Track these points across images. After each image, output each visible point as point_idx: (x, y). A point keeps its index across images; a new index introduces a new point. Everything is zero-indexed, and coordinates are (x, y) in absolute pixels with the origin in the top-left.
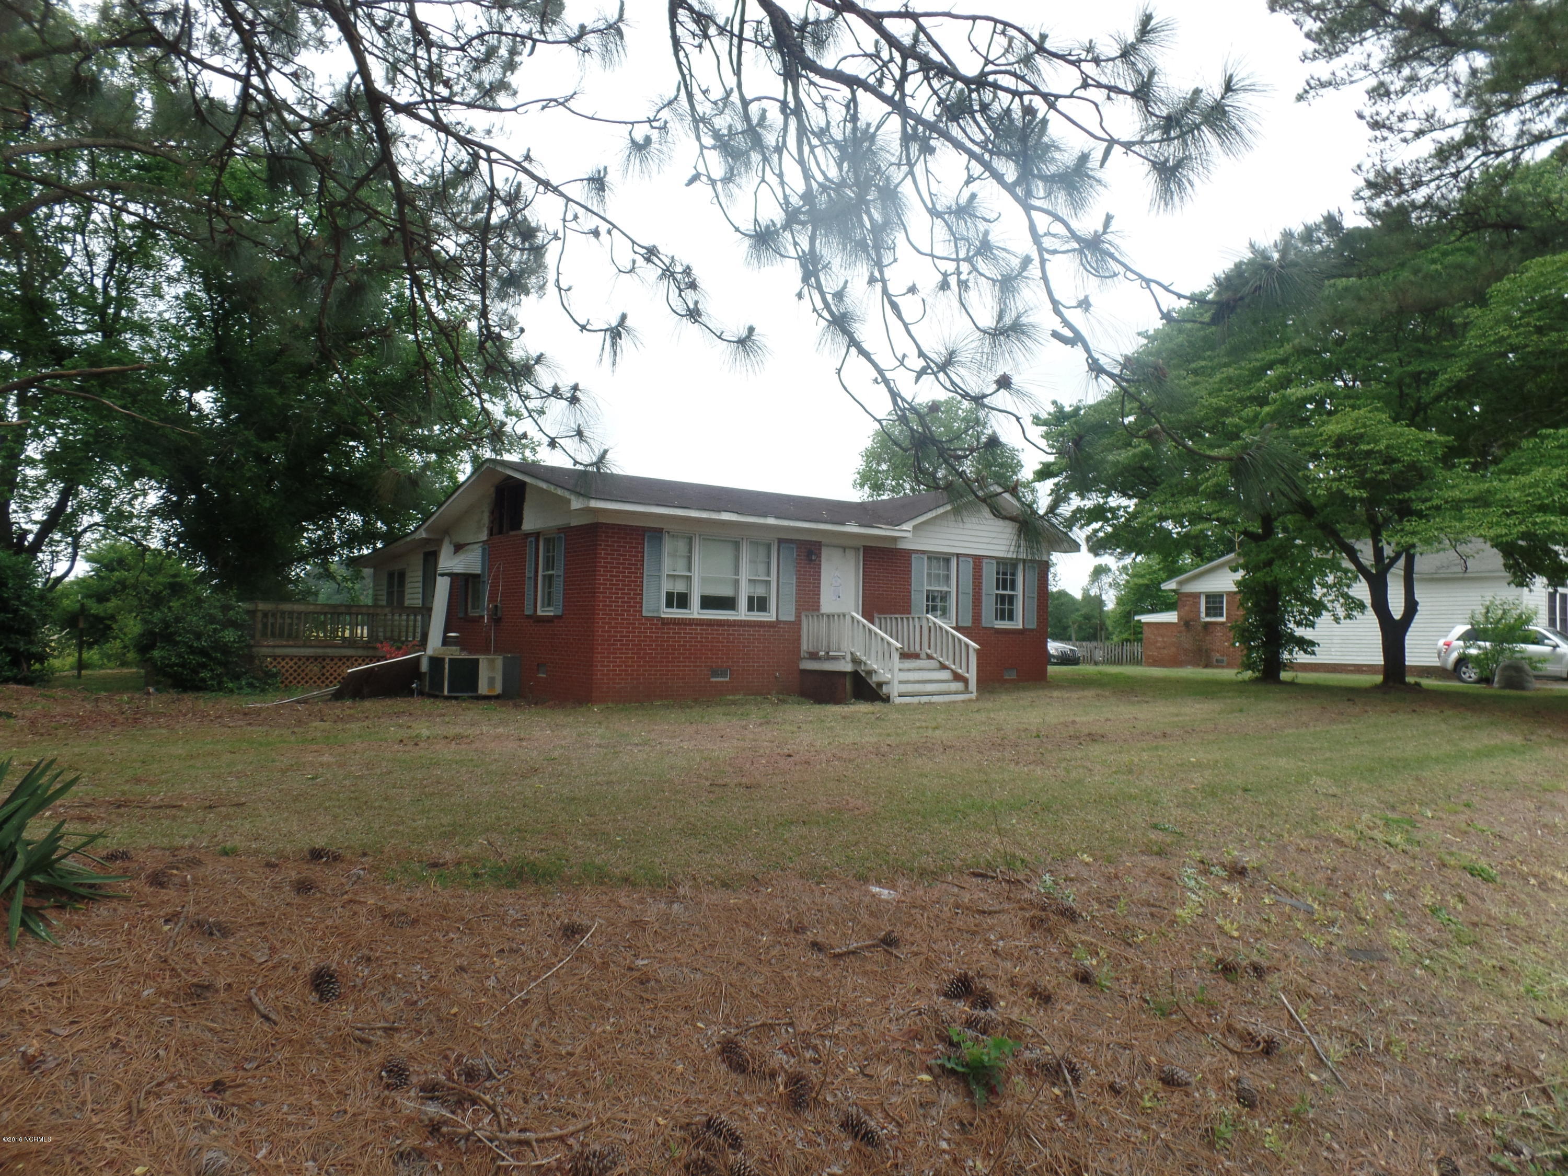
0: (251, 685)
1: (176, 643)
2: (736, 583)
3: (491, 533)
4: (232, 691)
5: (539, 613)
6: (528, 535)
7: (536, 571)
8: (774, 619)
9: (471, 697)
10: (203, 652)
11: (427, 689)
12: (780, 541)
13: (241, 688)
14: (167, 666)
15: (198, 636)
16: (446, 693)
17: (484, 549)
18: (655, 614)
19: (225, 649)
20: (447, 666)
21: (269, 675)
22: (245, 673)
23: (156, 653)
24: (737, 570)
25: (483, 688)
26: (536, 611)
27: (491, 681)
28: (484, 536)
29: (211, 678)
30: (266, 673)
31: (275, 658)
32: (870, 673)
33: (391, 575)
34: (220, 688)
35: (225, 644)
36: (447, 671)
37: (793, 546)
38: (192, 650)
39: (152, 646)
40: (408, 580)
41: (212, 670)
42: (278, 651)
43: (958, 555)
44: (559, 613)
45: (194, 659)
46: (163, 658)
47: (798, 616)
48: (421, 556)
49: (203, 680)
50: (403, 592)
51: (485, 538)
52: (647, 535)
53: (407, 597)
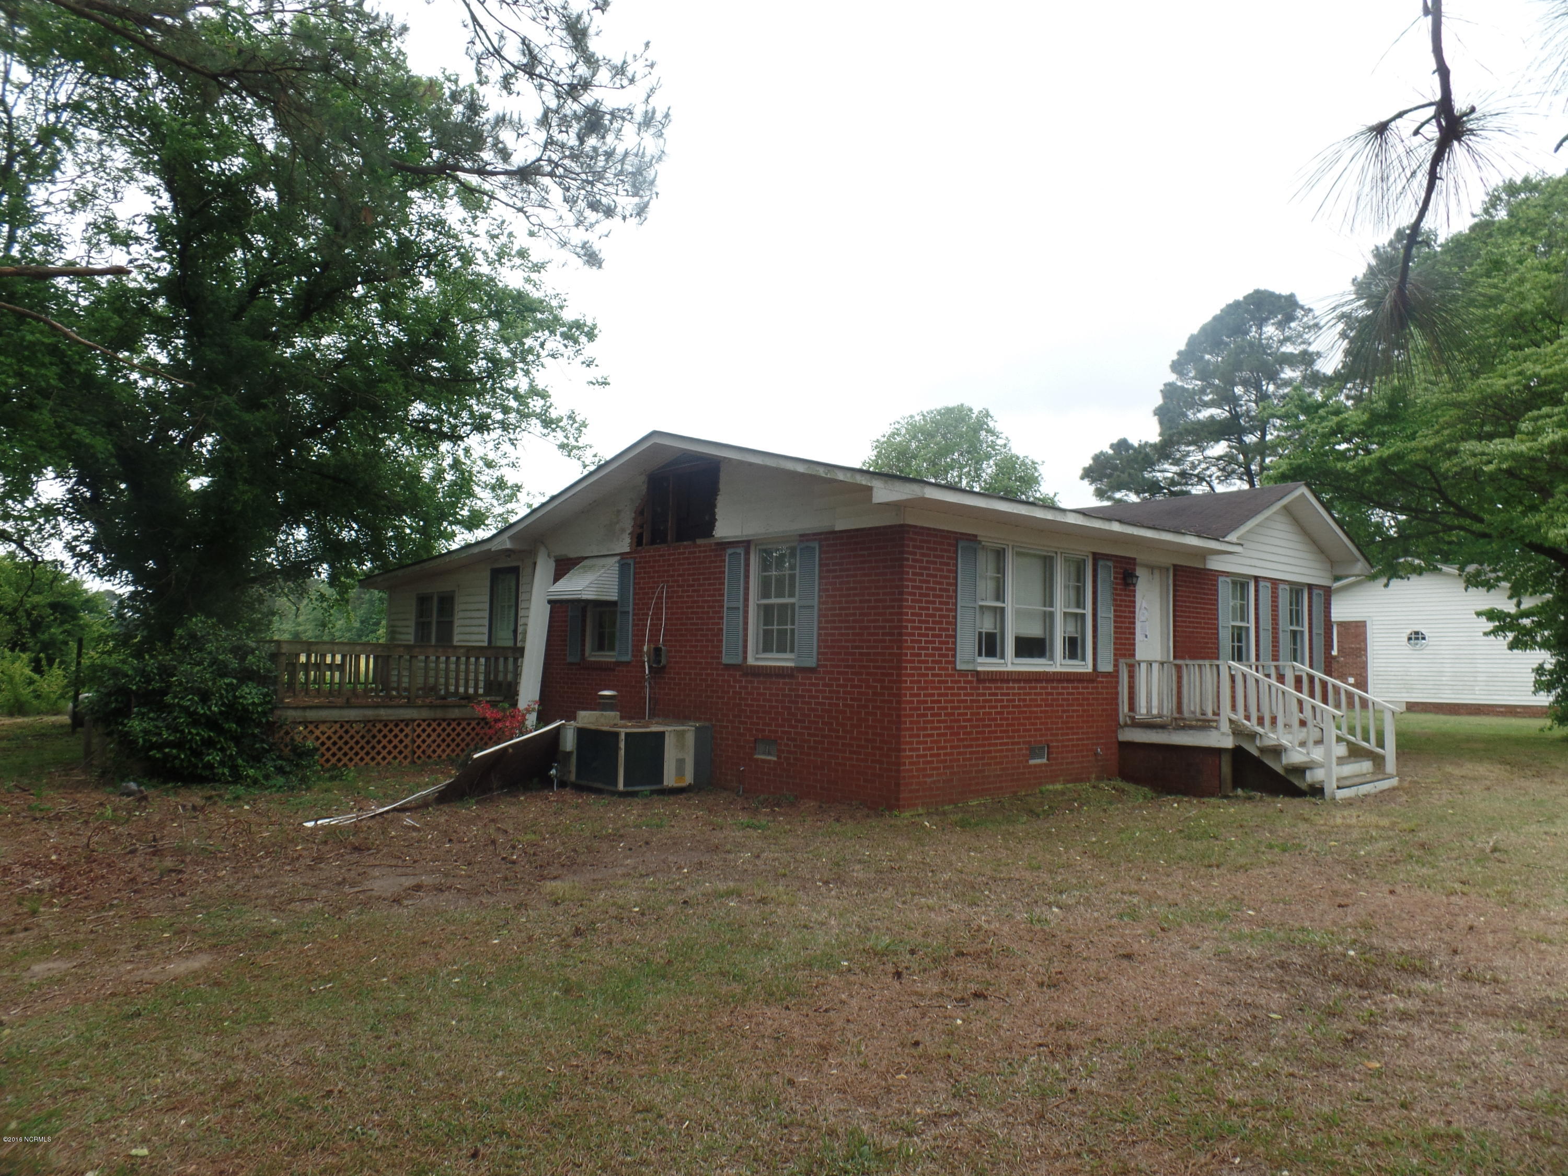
0: (280, 770)
1: (169, 708)
2: (1049, 618)
3: (638, 540)
4: (255, 782)
5: (751, 661)
6: (724, 545)
7: (746, 599)
8: (1089, 669)
9: (653, 792)
10: (211, 723)
11: (573, 777)
12: (1096, 557)
13: (267, 777)
14: (153, 746)
15: (205, 697)
16: (621, 786)
17: (623, 567)
18: (970, 667)
19: (242, 715)
20: (622, 745)
21: (300, 754)
22: (268, 751)
23: (136, 725)
24: (1049, 599)
25: (670, 779)
26: (745, 658)
27: (680, 763)
28: (624, 545)
29: (222, 763)
30: (295, 749)
31: (306, 723)
32: (1277, 751)
33: (423, 601)
34: (237, 777)
35: (245, 709)
36: (622, 753)
37: (1110, 564)
38: (195, 720)
39: (124, 712)
40: (457, 607)
41: (222, 750)
42: (311, 715)
43: (1256, 579)
44: (811, 662)
45: (199, 734)
46: (146, 732)
47: (1116, 666)
48: (487, 574)
49: (209, 766)
50: (451, 623)
51: (627, 550)
52: (961, 544)
53: (456, 630)
